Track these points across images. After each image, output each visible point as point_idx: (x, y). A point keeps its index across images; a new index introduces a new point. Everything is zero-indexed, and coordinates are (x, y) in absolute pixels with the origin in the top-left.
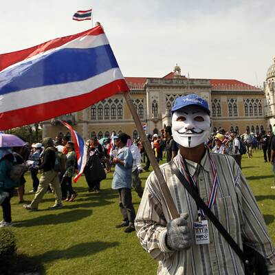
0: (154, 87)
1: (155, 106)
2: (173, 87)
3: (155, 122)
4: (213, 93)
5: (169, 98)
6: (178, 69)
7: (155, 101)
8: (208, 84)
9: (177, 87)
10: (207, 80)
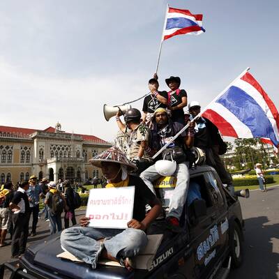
0: (42, 138)
1: (41, 153)
2: (56, 139)
3: (41, 166)
4: (84, 145)
5: (52, 147)
6: (59, 126)
7: (41, 149)
8: (81, 138)
9: (59, 139)
10: (80, 135)
